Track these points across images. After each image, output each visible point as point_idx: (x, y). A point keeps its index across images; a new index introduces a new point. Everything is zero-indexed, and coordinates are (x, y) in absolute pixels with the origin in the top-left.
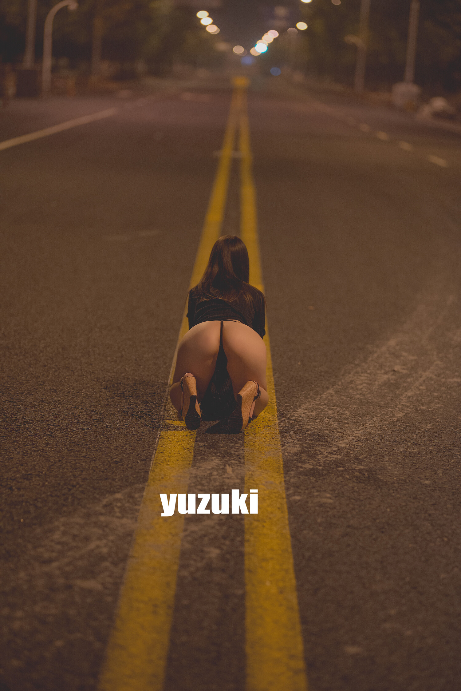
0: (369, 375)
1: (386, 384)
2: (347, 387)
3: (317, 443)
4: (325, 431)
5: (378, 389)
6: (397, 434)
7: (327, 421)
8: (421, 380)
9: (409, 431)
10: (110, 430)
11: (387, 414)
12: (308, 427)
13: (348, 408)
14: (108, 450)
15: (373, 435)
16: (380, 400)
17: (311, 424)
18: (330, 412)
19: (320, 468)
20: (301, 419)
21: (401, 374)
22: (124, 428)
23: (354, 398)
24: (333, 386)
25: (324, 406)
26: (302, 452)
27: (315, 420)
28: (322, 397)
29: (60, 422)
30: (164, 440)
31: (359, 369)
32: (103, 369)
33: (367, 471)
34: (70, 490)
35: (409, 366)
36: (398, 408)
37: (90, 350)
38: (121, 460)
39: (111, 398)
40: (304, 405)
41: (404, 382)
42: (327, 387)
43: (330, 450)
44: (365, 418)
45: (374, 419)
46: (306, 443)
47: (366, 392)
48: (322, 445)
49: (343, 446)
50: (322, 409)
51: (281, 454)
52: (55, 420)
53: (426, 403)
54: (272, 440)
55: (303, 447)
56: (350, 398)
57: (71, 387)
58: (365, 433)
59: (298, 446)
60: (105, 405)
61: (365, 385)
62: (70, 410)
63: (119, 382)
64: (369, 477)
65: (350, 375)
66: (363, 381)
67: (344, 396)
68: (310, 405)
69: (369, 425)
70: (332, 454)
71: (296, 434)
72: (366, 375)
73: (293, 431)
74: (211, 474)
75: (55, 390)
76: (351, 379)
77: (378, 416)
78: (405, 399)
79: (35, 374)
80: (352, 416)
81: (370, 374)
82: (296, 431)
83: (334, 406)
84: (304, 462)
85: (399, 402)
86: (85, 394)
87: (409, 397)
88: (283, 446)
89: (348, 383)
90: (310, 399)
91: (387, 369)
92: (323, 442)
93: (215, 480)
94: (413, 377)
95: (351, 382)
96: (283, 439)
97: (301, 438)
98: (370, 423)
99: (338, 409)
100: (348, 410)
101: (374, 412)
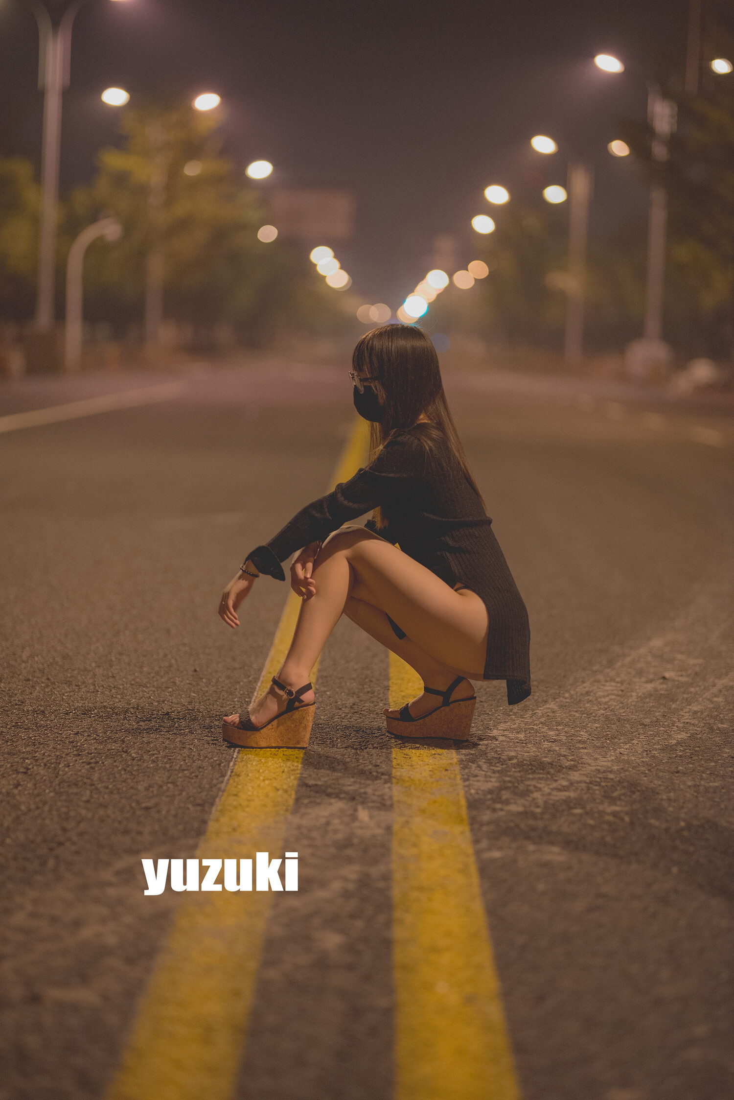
0: (619, 685)
1: (651, 695)
2: (580, 701)
3: (531, 776)
4: (545, 759)
5: (638, 702)
6: (679, 761)
7: (547, 746)
8: (715, 690)
9: (700, 757)
10: (139, 763)
11: (657, 734)
12: (513, 754)
13: (584, 727)
14: (132, 791)
15: (633, 763)
16: (642, 716)
17: (517, 750)
18: (552, 733)
19: (538, 810)
20: (499, 744)
21: (676, 683)
22: (165, 761)
23: (594, 714)
24: (555, 699)
25: (540, 726)
26: (500, 789)
27: (524, 745)
28: (535, 714)
29: (46, 754)
30: (241, 778)
31: (600, 677)
32: (133, 682)
33: (627, 813)
34: (51, 850)
35: (689, 672)
36: (677, 727)
37: (113, 659)
38: (156, 805)
39: (144, 721)
40: (502, 725)
41: (684, 693)
42: (543, 701)
43: (554, 785)
44: (616, 740)
45: (635, 742)
46: (510, 776)
47: (615, 706)
48: (540, 779)
49: (579, 779)
50: (536, 729)
51: (462, 793)
52: (36, 752)
53: (726, 719)
54: (446, 773)
55: (504, 782)
56: (588, 715)
57: (72, 707)
58: (618, 760)
59: (493, 780)
60: (133, 730)
61: (613, 697)
62: (66, 738)
63: (161, 699)
64: (632, 823)
65: (585, 685)
66: (610, 692)
67: (576, 711)
68: (514, 725)
69: (626, 750)
70: (559, 790)
71: (489, 762)
72: (613, 684)
73: (484, 760)
74: (328, 823)
75: (43, 712)
76: (587, 689)
77: (641, 737)
78: (688, 714)
79: (9, 690)
80: (593, 738)
81: (622, 683)
82: (489, 760)
83: (559, 724)
84: (507, 802)
85: (678, 719)
86: (97, 715)
87: (696, 712)
88: (465, 780)
89: (582, 694)
90: (513, 717)
91: (651, 677)
92: (540, 773)
93: (336, 831)
94: (700, 686)
95: (588, 693)
96: (466, 771)
97: (499, 769)
98: (626, 747)
99: (566, 729)
100: (585, 730)
101: (632, 733)
